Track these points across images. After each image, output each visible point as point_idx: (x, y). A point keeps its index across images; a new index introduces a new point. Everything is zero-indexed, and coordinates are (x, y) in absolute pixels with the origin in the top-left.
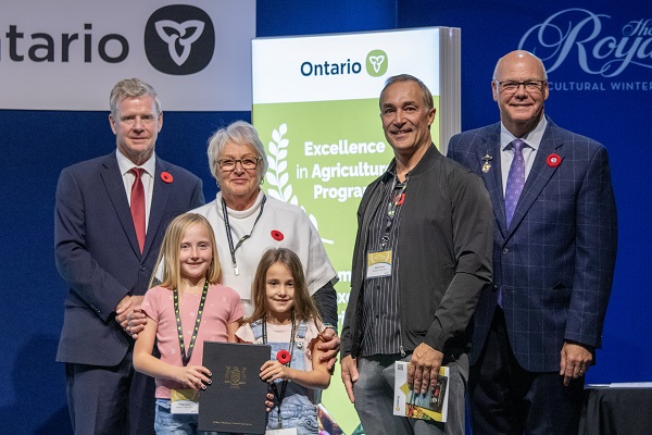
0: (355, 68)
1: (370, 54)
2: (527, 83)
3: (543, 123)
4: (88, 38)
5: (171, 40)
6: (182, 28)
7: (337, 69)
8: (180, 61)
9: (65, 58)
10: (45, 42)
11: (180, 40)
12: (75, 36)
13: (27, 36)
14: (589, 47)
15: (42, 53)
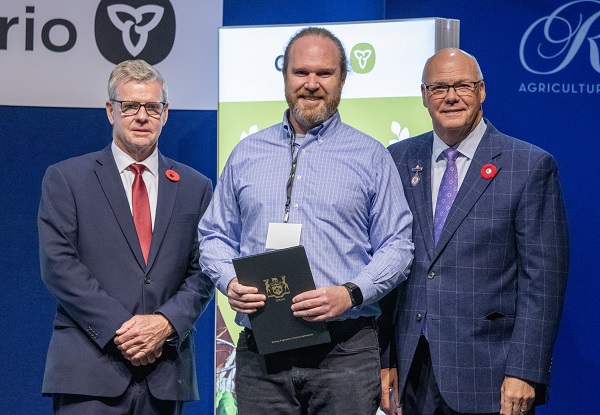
3: (482, 127)
5: (125, 27)
12: (15, 21)
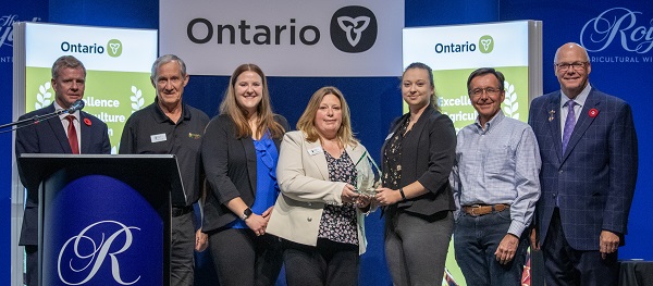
0: (471, 48)
1: (482, 38)
2: (575, 64)
3: (588, 88)
4: (293, 28)
5: (348, 30)
6: (355, 21)
7: (460, 49)
8: (354, 43)
9: (278, 42)
10: (264, 31)
11: (354, 30)
12: (284, 27)
13: (253, 27)
14: (628, 34)
15: (262, 39)
